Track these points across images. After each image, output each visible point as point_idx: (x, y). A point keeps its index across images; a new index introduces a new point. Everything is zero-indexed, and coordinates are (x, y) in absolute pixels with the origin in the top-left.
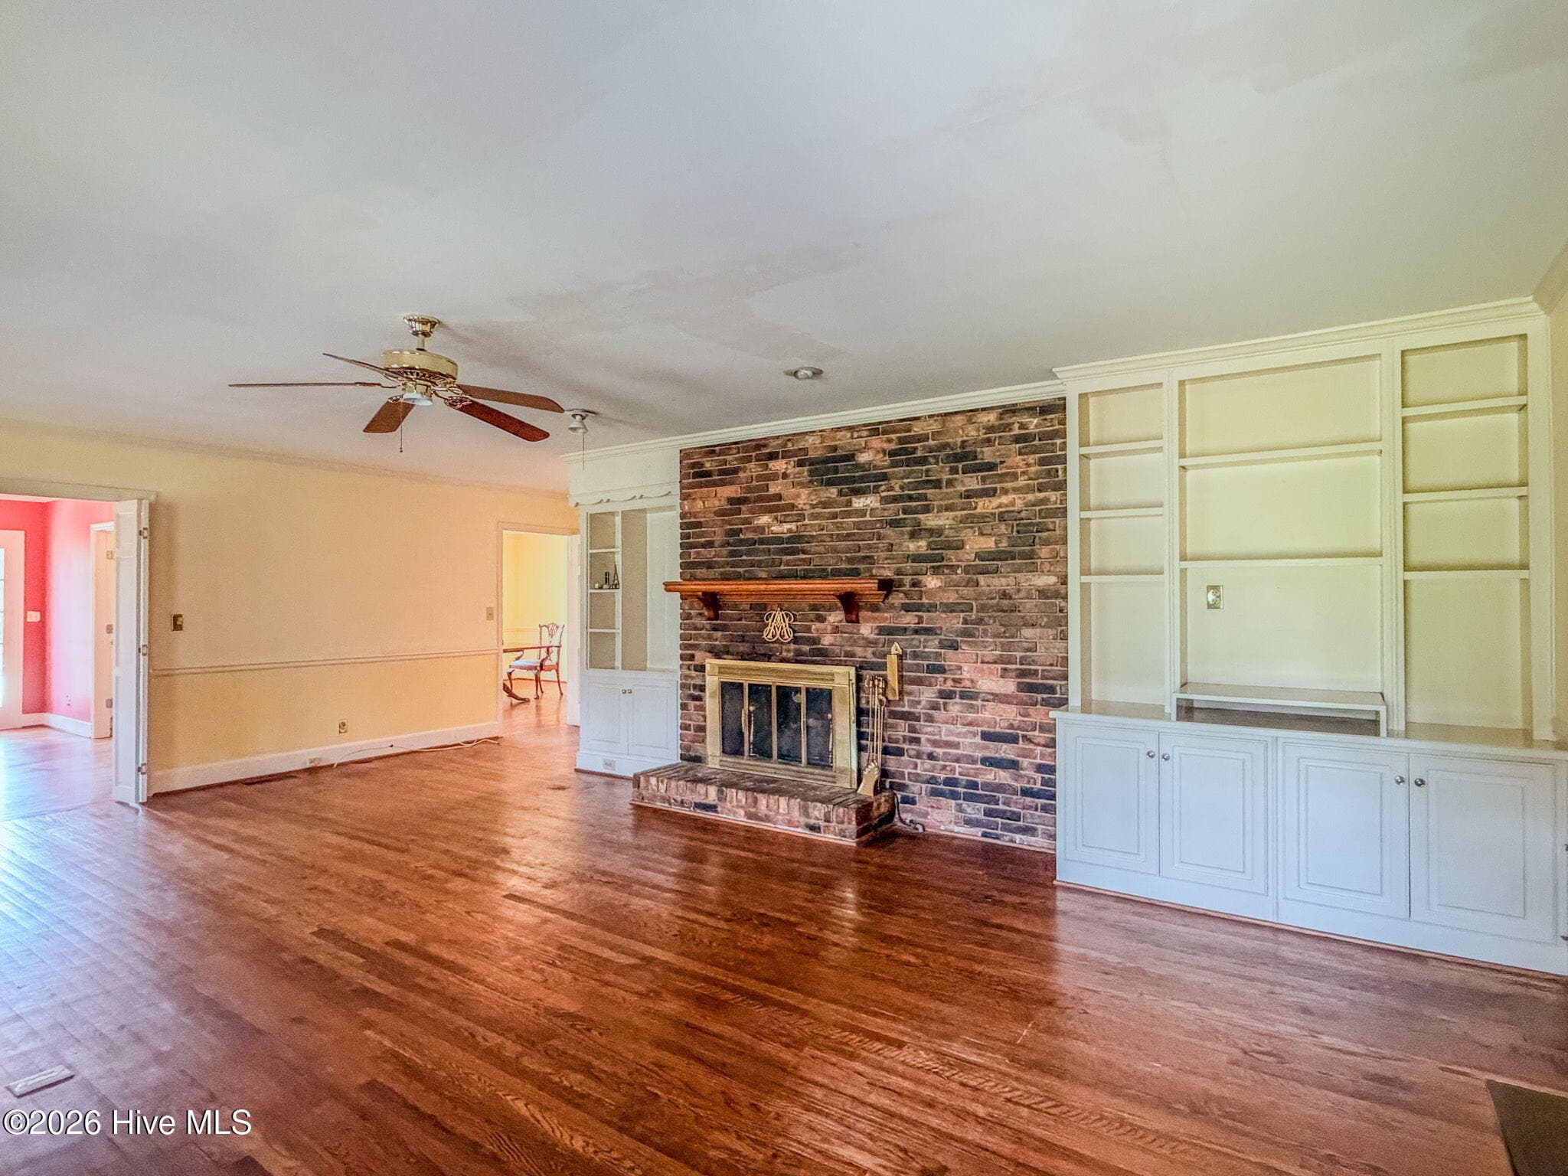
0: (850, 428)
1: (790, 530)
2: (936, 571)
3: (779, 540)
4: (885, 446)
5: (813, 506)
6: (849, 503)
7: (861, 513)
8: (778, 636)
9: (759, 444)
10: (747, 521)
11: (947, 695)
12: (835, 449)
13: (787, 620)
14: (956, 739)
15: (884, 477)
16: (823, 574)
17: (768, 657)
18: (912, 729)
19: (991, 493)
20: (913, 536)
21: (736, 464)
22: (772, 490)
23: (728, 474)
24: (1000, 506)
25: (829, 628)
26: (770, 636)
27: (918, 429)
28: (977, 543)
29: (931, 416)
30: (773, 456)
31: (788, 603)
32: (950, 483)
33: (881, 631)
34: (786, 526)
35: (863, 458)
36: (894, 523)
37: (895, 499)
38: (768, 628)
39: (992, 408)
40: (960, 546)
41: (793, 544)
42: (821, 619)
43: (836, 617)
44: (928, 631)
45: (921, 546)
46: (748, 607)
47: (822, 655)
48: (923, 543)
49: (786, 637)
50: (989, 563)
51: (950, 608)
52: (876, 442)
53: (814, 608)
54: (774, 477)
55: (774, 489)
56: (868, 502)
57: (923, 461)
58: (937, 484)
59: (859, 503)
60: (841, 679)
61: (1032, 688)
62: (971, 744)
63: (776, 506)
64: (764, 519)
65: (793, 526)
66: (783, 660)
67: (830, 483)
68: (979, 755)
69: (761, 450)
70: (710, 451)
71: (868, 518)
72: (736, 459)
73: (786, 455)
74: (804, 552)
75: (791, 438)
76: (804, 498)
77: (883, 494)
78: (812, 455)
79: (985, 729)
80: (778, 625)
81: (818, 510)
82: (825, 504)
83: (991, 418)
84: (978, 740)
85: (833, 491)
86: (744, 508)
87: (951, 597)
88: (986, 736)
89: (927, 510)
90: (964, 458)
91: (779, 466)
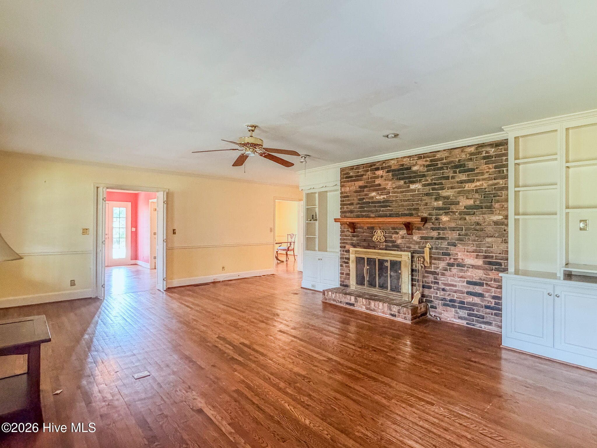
0: (409, 157)
1: (384, 198)
2: (446, 214)
3: (379, 202)
4: (424, 163)
5: (394, 188)
6: (409, 187)
7: (414, 190)
8: (379, 239)
9: (372, 165)
10: (366, 195)
11: (451, 265)
12: (403, 165)
13: (382, 233)
14: (455, 283)
15: (424, 176)
16: (397, 215)
17: (374, 248)
18: (436, 278)
19: (472, 181)
20: (436, 199)
21: (362, 173)
22: (377, 183)
23: (359, 177)
24: (475, 187)
25: (400, 236)
26: (375, 240)
27: (438, 156)
28: (464, 202)
29: (444, 150)
30: (377, 169)
31: (382, 227)
32: (453, 177)
33: (422, 238)
34: (382, 197)
35: (415, 168)
36: (427, 194)
37: (429, 185)
38: (375, 237)
39: (473, 145)
40: (458, 203)
41: (385, 203)
42: (397, 233)
43: (403, 232)
44: (443, 238)
46: (366, 228)
47: (397, 247)
48: (440, 203)
49: (382, 240)
50: (470, 210)
51: (453, 229)
52: (420, 162)
53: (393, 228)
54: (377, 177)
55: (377, 182)
56: (417, 186)
57: (442, 168)
58: (447, 178)
59: (412, 187)
60: (405, 257)
61: (490, 263)
62: (461, 285)
63: (378, 188)
64: (374, 194)
65: (385, 196)
66: (381, 249)
67: (400, 179)
68: (466, 290)
69: (373, 167)
70: (352, 168)
71: (417, 193)
72: (362, 171)
73: (382, 168)
74: (389, 207)
75: (384, 162)
76: (389, 185)
77: (423, 183)
78: (393, 168)
79: (469, 280)
80: (379, 235)
81: (395, 190)
82: (399, 187)
83: (472, 149)
84: (465, 284)
85: (402, 182)
86: (365, 189)
87: (453, 225)
88: (469, 283)
89: (442, 189)
90: (460, 167)
91: (380, 173)
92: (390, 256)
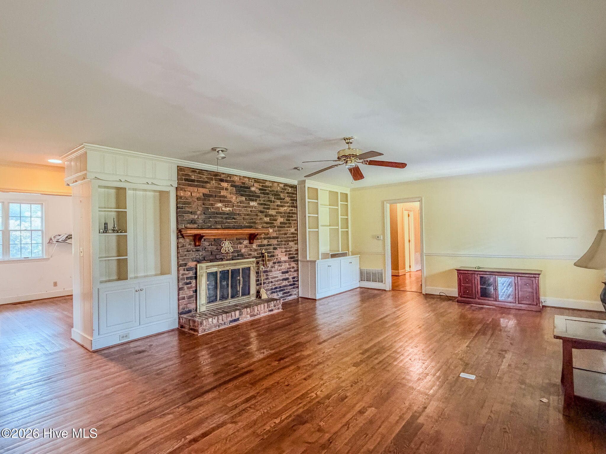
0: (249, 178)
1: (229, 210)
2: (271, 227)
3: (224, 213)
4: (258, 186)
5: (238, 203)
6: (249, 203)
7: (252, 207)
8: (227, 251)
9: (216, 174)
10: (212, 205)
11: (274, 263)
12: (244, 183)
13: (230, 244)
14: (277, 275)
15: (259, 197)
16: (241, 228)
17: (222, 260)
18: (267, 275)
19: (282, 206)
20: (266, 216)
21: (206, 180)
22: (222, 194)
23: (202, 184)
24: (284, 210)
25: (243, 246)
26: (224, 251)
27: (267, 184)
28: (280, 220)
29: (269, 181)
30: (222, 180)
31: (228, 237)
32: (274, 202)
33: (259, 246)
34: (228, 209)
35: (253, 189)
36: (261, 212)
37: (262, 204)
38: (223, 248)
39: (283, 183)
40: (276, 220)
41: (231, 215)
42: (241, 243)
43: (246, 242)
44: (270, 245)
45: (267, 219)
46: (213, 240)
47: (242, 256)
48: (268, 219)
49: (230, 251)
50: (282, 225)
51: (274, 238)
52: (256, 185)
53: (237, 239)
54: (222, 189)
55: (223, 193)
56: (254, 204)
57: (268, 194)
58: (271, 201)
59: (252, 204)
60: (249, 263)
61: (291, 258)
62: (280, 276)
63: (223, 200)
64: (220, 205)
65: (231, 209)
66: (227, 260)
67: (242, 195)
68: (281, 278)
69: (217, 176)
70: (194, 171)
71: (254, 209)
72: (206, 178)
73: (227, 181)
74: (234, 219)
75: (230, 176)
76: (234, 199)
77: (258, 202)
78: (237, 184)
79: (283, 271)
80: (227, 246)
81: (239, 204)
82: (241, 202)
83: (282, 186)
84: (281, 274)
85: (243, 198)
86: (211, 199)
87: (275, 235)
88: (283, 273)
89: (268, 209)
90: (277, 195)
91: (225, 185)
92: (241, 264)
